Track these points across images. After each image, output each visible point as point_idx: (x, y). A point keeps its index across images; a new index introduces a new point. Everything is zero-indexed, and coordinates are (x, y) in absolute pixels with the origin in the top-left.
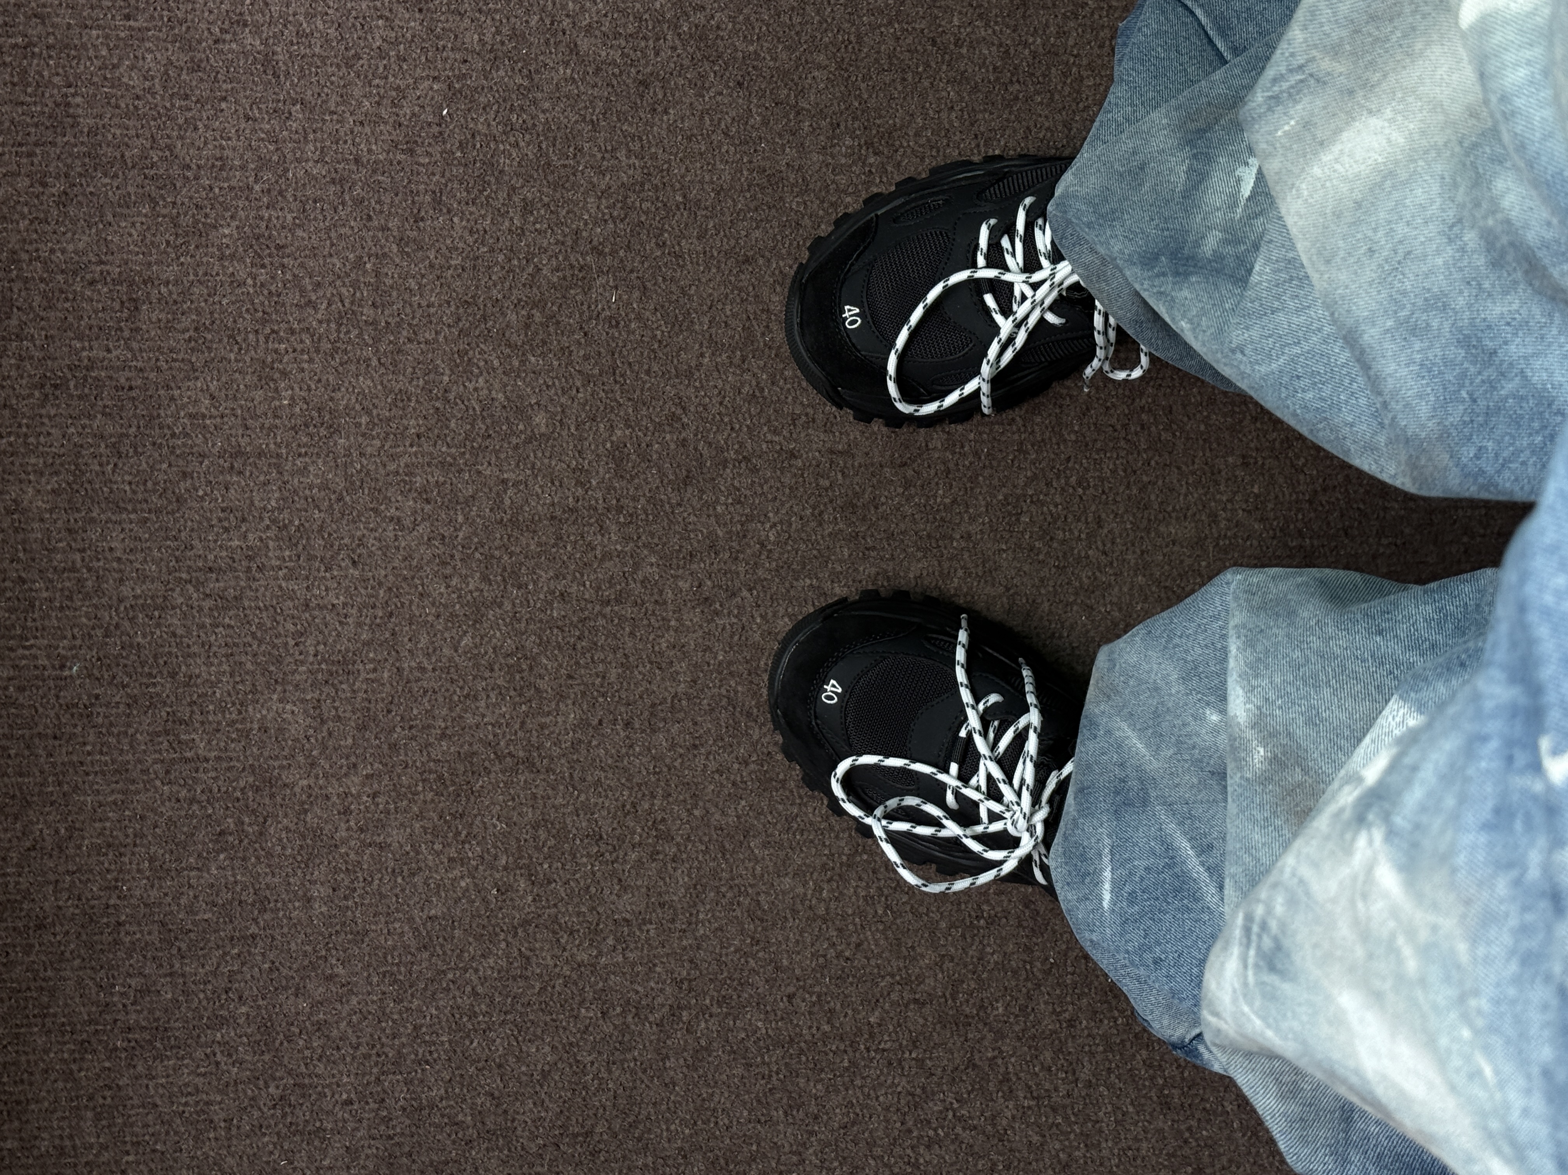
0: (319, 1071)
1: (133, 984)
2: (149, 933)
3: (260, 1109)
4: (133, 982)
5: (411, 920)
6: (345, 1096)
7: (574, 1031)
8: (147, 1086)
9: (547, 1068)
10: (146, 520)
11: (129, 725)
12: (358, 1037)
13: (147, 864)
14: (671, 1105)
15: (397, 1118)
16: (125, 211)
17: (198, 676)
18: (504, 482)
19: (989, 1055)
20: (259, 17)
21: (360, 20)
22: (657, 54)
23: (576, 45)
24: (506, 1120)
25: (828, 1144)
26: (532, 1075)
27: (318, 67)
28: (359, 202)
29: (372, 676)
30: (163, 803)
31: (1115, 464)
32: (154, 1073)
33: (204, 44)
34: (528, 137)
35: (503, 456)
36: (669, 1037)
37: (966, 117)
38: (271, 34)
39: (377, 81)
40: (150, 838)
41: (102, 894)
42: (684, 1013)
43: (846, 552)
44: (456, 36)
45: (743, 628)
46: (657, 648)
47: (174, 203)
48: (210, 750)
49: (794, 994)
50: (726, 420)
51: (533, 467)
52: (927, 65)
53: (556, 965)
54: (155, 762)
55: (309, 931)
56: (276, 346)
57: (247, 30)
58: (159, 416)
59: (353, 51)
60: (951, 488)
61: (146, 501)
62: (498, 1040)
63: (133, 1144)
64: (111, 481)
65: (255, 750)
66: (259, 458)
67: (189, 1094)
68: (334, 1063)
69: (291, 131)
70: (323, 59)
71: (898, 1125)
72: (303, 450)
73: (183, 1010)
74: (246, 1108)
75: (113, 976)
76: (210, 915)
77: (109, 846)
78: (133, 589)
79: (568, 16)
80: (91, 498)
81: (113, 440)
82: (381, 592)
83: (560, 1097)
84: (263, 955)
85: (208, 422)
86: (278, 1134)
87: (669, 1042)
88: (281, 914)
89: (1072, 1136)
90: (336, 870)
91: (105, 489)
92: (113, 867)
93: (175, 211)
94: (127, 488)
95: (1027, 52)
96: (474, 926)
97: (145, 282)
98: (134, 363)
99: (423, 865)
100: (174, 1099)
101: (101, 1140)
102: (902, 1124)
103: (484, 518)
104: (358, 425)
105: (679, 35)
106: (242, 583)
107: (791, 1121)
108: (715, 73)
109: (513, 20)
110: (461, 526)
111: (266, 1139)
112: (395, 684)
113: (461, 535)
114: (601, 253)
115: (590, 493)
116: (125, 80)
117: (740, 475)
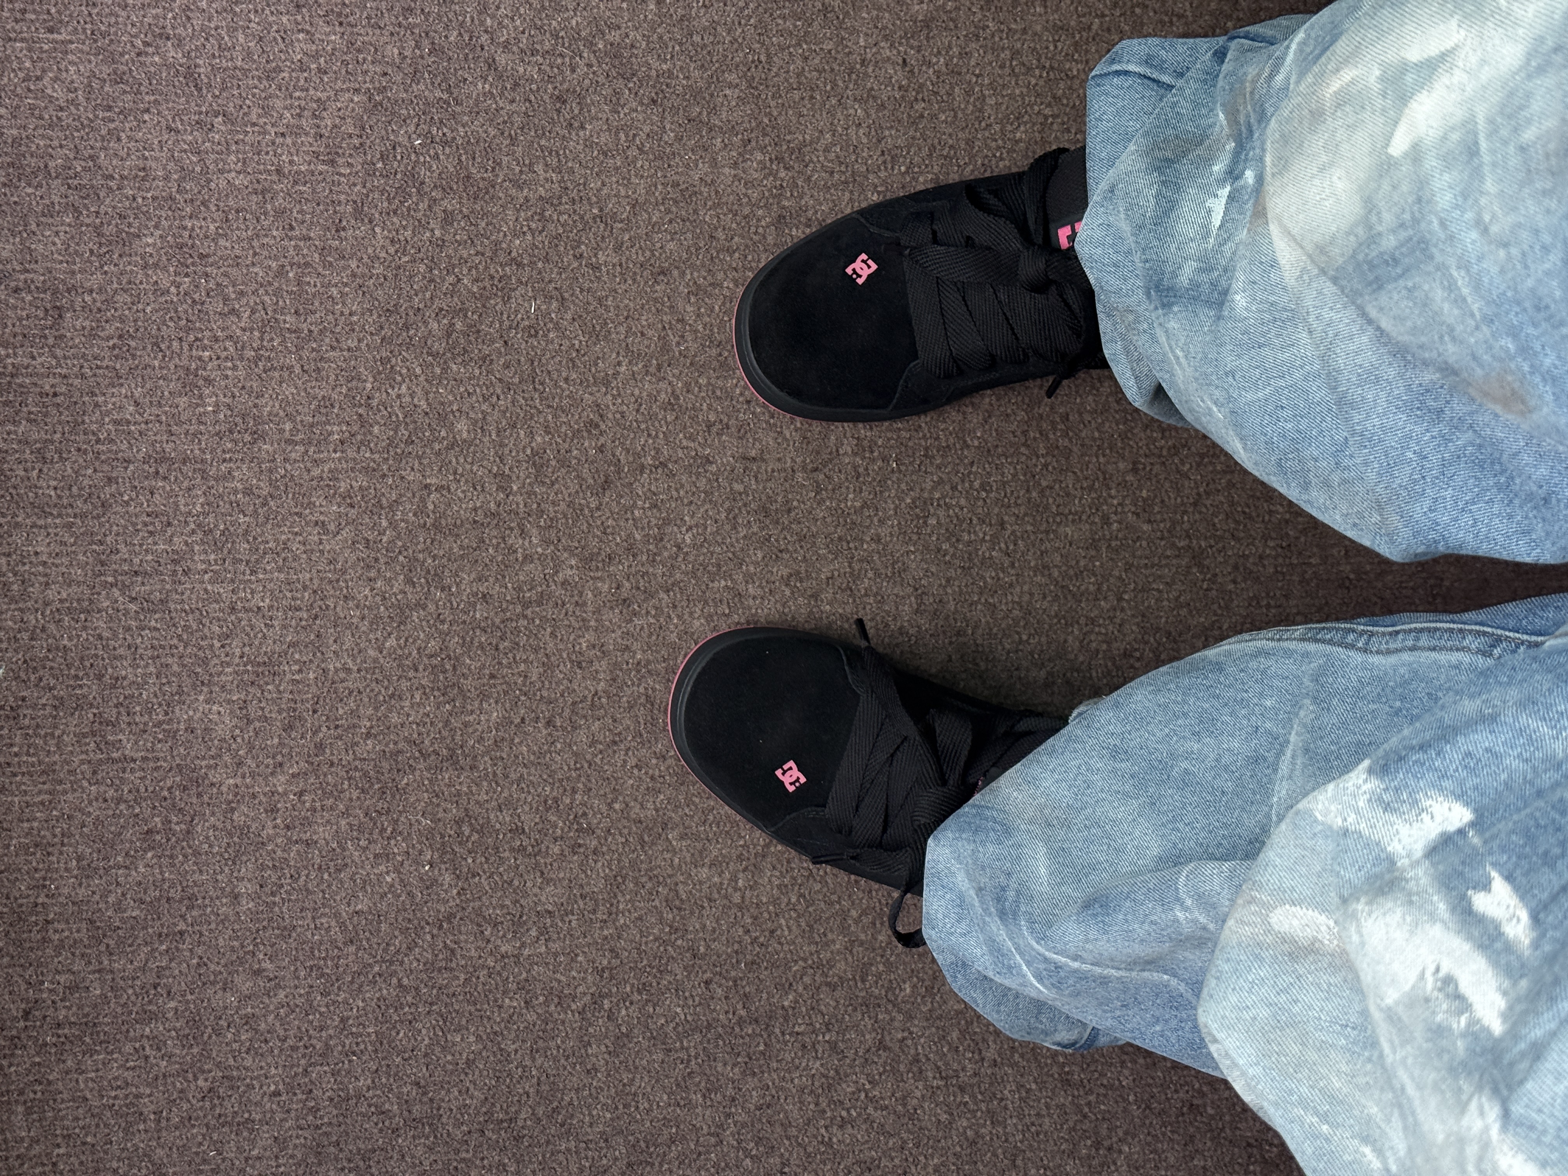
0: (248, 1063)
1: (62, 981)
2: (78, 931)
3: (188, 1101)
4: (62, 979)
5: (337, 915)
6: (273, 1088)
7: (498, 1020)
8: (77, 1081)
9: (472, 1056)
10: (70, 525)
11: (56, 727)
12: (286, 1030)
13: (74, 863)
14: (593, 1090)
15: (325, 1107)
16: (51, 220)
17: (124, 678)
18: (427, 486)
19: (899, 1036)
20: (180, 31)
21: (282, 34)
22: (573, 71)
23: (494, 60)
24: (432, 1108)
25: (744, 1125)
26: (457, 1064)
27: (239, 80)
28: (280, 213)
29: (297, 677)
30: (90, 803)
31: (1015, 468)
32: (83, 1068)
33: (127, 57)
34: (447, 150)
35: (425, 462)
36: (590, 1025)
37: (873, 133)
38: (193, 47)
39: (297, 94)
40: (77, 837)
41: (31, 892)
42: (606, 1002)
43: (760, 555)
44: (376, 50)
45: (661, 628)
46: (577, 648)
47: (97, 213)
48: (137, 751)
49: (711, 981)
50: (643, 426)
51: (455, 473)
52: (835, 85)
53: (480, 957)
54: (82, 762)
55: (237, 927)
56: (201, 353)
57: (169, 44)
58: (83, 422)
59: (274, 64)
60: (861, 492)
61: (71, 506)
62: (424, 1031)
63: (64, 1137)
64: (36, 487)
65: (182, 751)
66: (184, 463)
67: (119, 1087)
68: (262, 1055)
69: (213, 142)
70: (245, 72)
71: (812, 1106)
72: (228, 456)
73: (112, 1005)
74: (175, 1100)
75: (42, 973)
76: (138, 912)
77: (36, 846)
78: (59, 593)
79: (486, 31)
80: (17, 503)
81: (38, 445)
82: (306, 594)
83: (485, 1084)
84: (191, 950)
85: (133, 428)
86: (207, 1126)
87: (591, 1030)
88: (209, 909)
89: (979, 1114)
90: (263, 867)
91: (31, 494)
92: (41, 866)
93: (98, 221)
94: (52, 493)
95: (931, 71)
96: (400, 919)
97: (69, 291)
98: (59, 370)
99: (349, 861)
100: (104, 1093)
101: (32, 1134)
102: (817, 1104)
103: (407, 522)
104: (282, 431)
105: (594, 52)
106: (168, 587)
107: (709, 1103)
108: (630, 89)
109: (432, 34)
110: (385, 531)
111: (195, 1131)
112: (320, 684)
113: (385, 539)
114: (519, 265)
115: (511, 498)
116: (49, 91)
117: (656, 480)
